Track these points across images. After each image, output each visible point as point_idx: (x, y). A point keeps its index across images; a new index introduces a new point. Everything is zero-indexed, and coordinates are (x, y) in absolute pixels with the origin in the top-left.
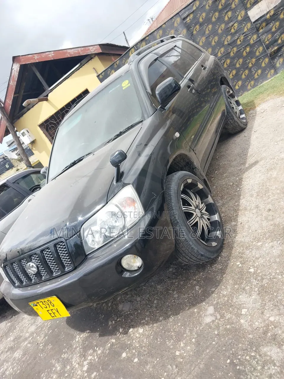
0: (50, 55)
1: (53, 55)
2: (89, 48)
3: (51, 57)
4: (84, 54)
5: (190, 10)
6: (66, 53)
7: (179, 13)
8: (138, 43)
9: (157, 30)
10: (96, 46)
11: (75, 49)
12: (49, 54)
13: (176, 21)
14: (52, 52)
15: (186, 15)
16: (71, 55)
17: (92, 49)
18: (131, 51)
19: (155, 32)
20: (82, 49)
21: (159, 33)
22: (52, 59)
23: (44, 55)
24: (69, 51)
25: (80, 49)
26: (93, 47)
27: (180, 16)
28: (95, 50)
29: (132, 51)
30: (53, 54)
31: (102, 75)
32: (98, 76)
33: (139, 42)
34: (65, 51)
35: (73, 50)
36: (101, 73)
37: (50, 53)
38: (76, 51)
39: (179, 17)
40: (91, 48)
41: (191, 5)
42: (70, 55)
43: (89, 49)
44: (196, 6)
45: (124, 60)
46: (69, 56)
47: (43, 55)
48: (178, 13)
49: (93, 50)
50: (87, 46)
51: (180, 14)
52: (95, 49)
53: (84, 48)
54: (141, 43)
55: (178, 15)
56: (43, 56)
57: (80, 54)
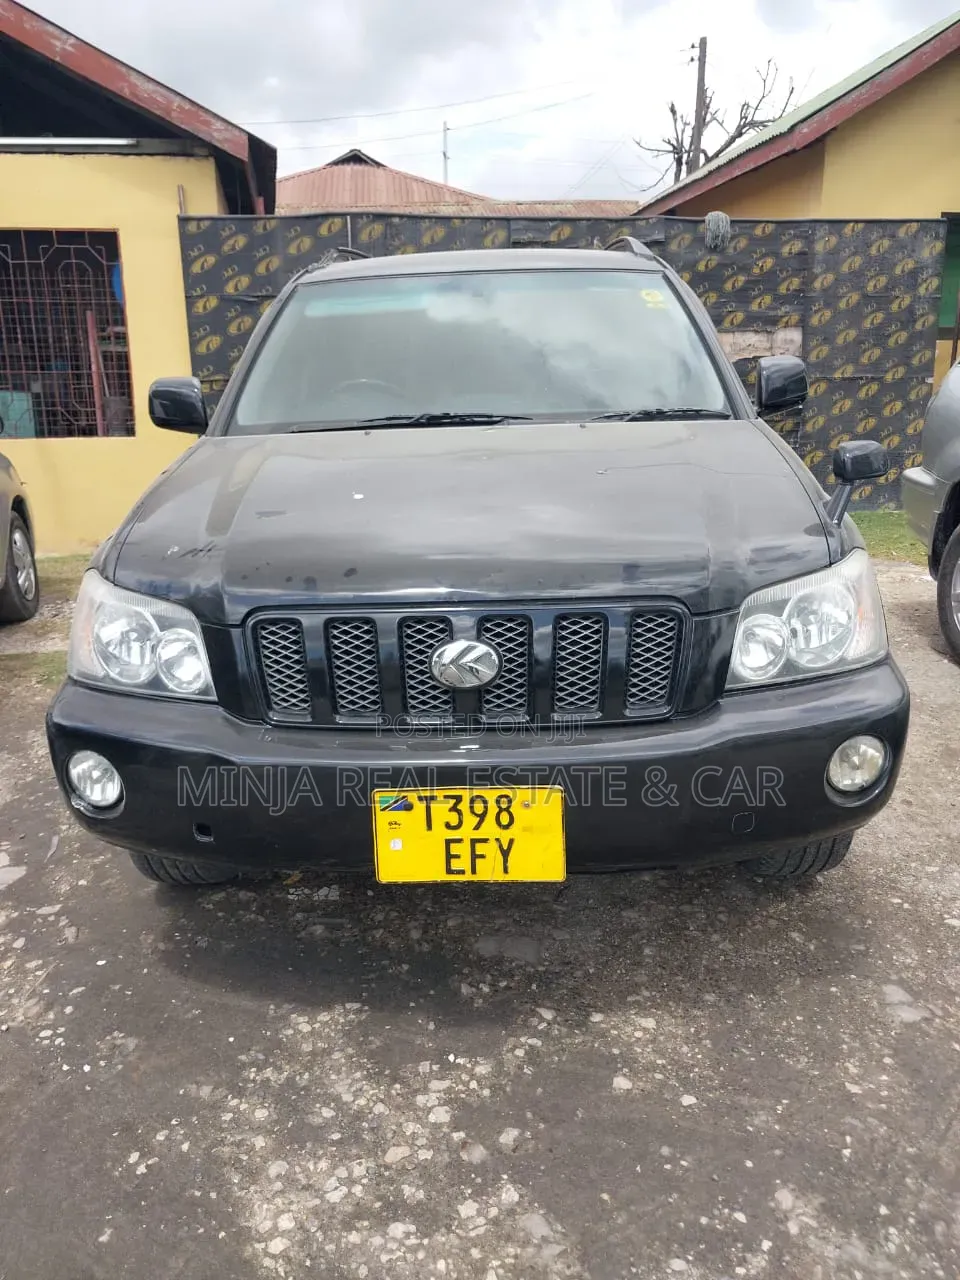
0: (58, 43)
1: (70, 49)
2: (213, 120)
3: (57, 49)
4: (183, 126)
5: (542, 235)
6: (123, 78)
7: (512, 222)
8: (364, 217)
9: (434, 220)
10: (237, 132)
11: (159, 89)
12: (59, 39)
13: (494, 234)
14: (72, 41)
15: (525, 237)
16: (136, 96)
17: (216, 130)
18: (330, 220)
19: (427, 220)
20: (187, 106)
21: (436, 232)
22: (58, 59)
23: (34, 24)
24: (134, 78)
25: (178, 99)
26: (226, 130)
27: (509, 229)
28: (226, 140)
29: (333, 223)
30: (72, 45)
31: (199, 227)
32: (183, 221)
33: (368, 215)
34: (124, 69)
35: (151, 86)
36: (200, 219)
37: (65, 36)
38: (160, 96)
39: (506, 230)
40: (219, 125)
41: (551, 224)
42: (132, 93)
43: (207, 123)
44: (559, 235)
45: (296, 231)
46: (126, 93)
47: (29, 24)
48: (507, 220)
49: (217, 136)
50: (207, 111)
51: (514, 225)
52: (228, 135)
53: (194, 109)
54: (373, 221)
55: (506, 223)
56: (27, 26)
57: (169, 113)
